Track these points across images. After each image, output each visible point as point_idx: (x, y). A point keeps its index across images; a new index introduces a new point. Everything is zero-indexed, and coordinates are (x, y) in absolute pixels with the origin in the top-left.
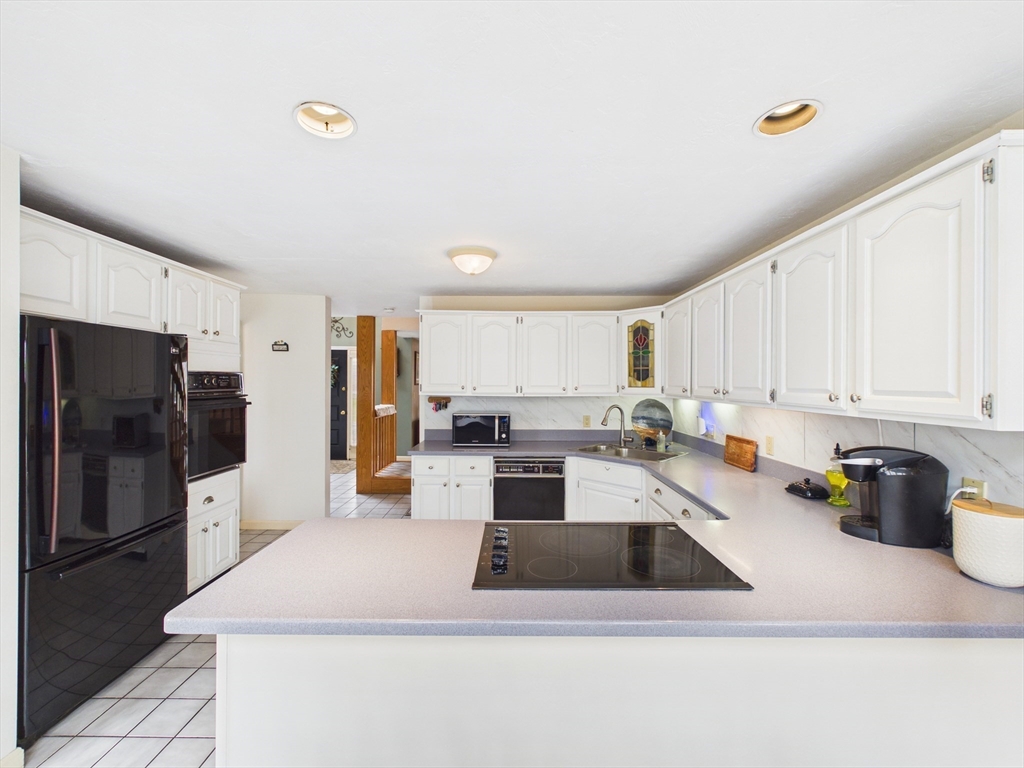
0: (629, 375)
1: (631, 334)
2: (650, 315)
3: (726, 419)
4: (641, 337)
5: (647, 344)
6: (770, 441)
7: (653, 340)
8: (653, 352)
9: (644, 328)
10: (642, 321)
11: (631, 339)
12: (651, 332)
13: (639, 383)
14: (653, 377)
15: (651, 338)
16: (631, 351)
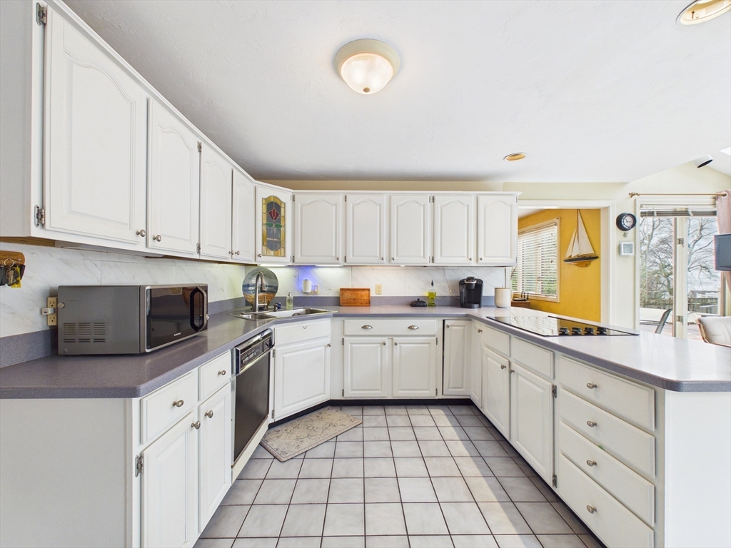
0: (263, 245)
1: (265, 206)
2: (283, 194)
3: (330, 279)
4: (273, 210)
5: (280, 219)
6: (378, 288)
7: (284, 217)
8: (285, 226)
9: (276, 204)
10: (275, 197)
11: (265, 211)
12: (282, 210)
13: (272, 252)
14: (284, 248)
15: (282, 214)
16: (265, 222)
